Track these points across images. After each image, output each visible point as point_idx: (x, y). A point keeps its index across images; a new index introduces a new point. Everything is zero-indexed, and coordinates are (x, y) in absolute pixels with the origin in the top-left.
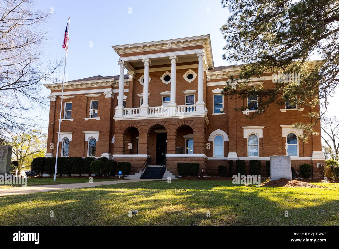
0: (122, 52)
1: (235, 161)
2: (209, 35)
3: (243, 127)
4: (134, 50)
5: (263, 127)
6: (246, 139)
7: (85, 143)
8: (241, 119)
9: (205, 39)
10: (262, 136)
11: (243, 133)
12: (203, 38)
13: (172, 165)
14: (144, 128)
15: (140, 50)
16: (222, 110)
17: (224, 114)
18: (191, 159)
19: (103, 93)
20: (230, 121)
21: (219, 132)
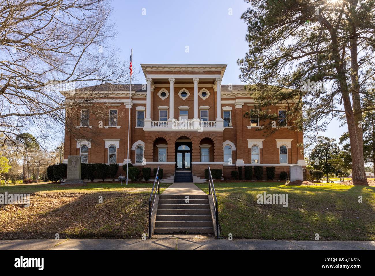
0: (149, 70)
1: (244, 167)
2: (227, 65)
3: (248, 140)
4: (160, 70)
5: (263, 140)
6: (250, 149)
7: (106, 150)
8: (246, 133)
9: (223, 67)
10: (261, 147)
11: (248, 145)
12: (222, 67)
13: (197, 171)
14: (171, 139)
15: (166, 70)
16: (230, 124)
17: (232, 128)
18: (213, 166)
19: (124, 103)
20: (238, 134)
21: (228, 143)
